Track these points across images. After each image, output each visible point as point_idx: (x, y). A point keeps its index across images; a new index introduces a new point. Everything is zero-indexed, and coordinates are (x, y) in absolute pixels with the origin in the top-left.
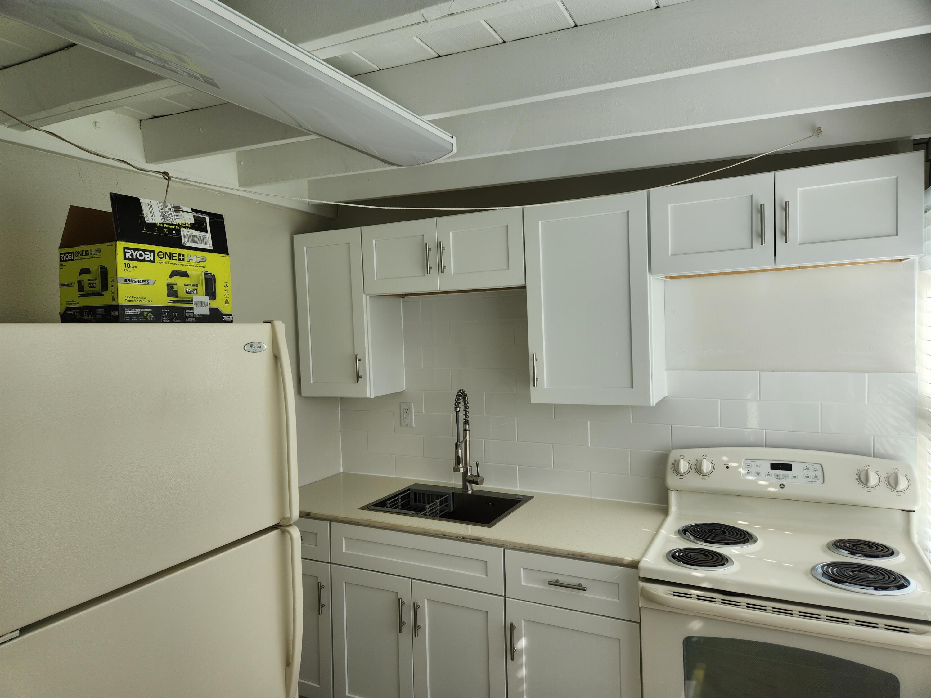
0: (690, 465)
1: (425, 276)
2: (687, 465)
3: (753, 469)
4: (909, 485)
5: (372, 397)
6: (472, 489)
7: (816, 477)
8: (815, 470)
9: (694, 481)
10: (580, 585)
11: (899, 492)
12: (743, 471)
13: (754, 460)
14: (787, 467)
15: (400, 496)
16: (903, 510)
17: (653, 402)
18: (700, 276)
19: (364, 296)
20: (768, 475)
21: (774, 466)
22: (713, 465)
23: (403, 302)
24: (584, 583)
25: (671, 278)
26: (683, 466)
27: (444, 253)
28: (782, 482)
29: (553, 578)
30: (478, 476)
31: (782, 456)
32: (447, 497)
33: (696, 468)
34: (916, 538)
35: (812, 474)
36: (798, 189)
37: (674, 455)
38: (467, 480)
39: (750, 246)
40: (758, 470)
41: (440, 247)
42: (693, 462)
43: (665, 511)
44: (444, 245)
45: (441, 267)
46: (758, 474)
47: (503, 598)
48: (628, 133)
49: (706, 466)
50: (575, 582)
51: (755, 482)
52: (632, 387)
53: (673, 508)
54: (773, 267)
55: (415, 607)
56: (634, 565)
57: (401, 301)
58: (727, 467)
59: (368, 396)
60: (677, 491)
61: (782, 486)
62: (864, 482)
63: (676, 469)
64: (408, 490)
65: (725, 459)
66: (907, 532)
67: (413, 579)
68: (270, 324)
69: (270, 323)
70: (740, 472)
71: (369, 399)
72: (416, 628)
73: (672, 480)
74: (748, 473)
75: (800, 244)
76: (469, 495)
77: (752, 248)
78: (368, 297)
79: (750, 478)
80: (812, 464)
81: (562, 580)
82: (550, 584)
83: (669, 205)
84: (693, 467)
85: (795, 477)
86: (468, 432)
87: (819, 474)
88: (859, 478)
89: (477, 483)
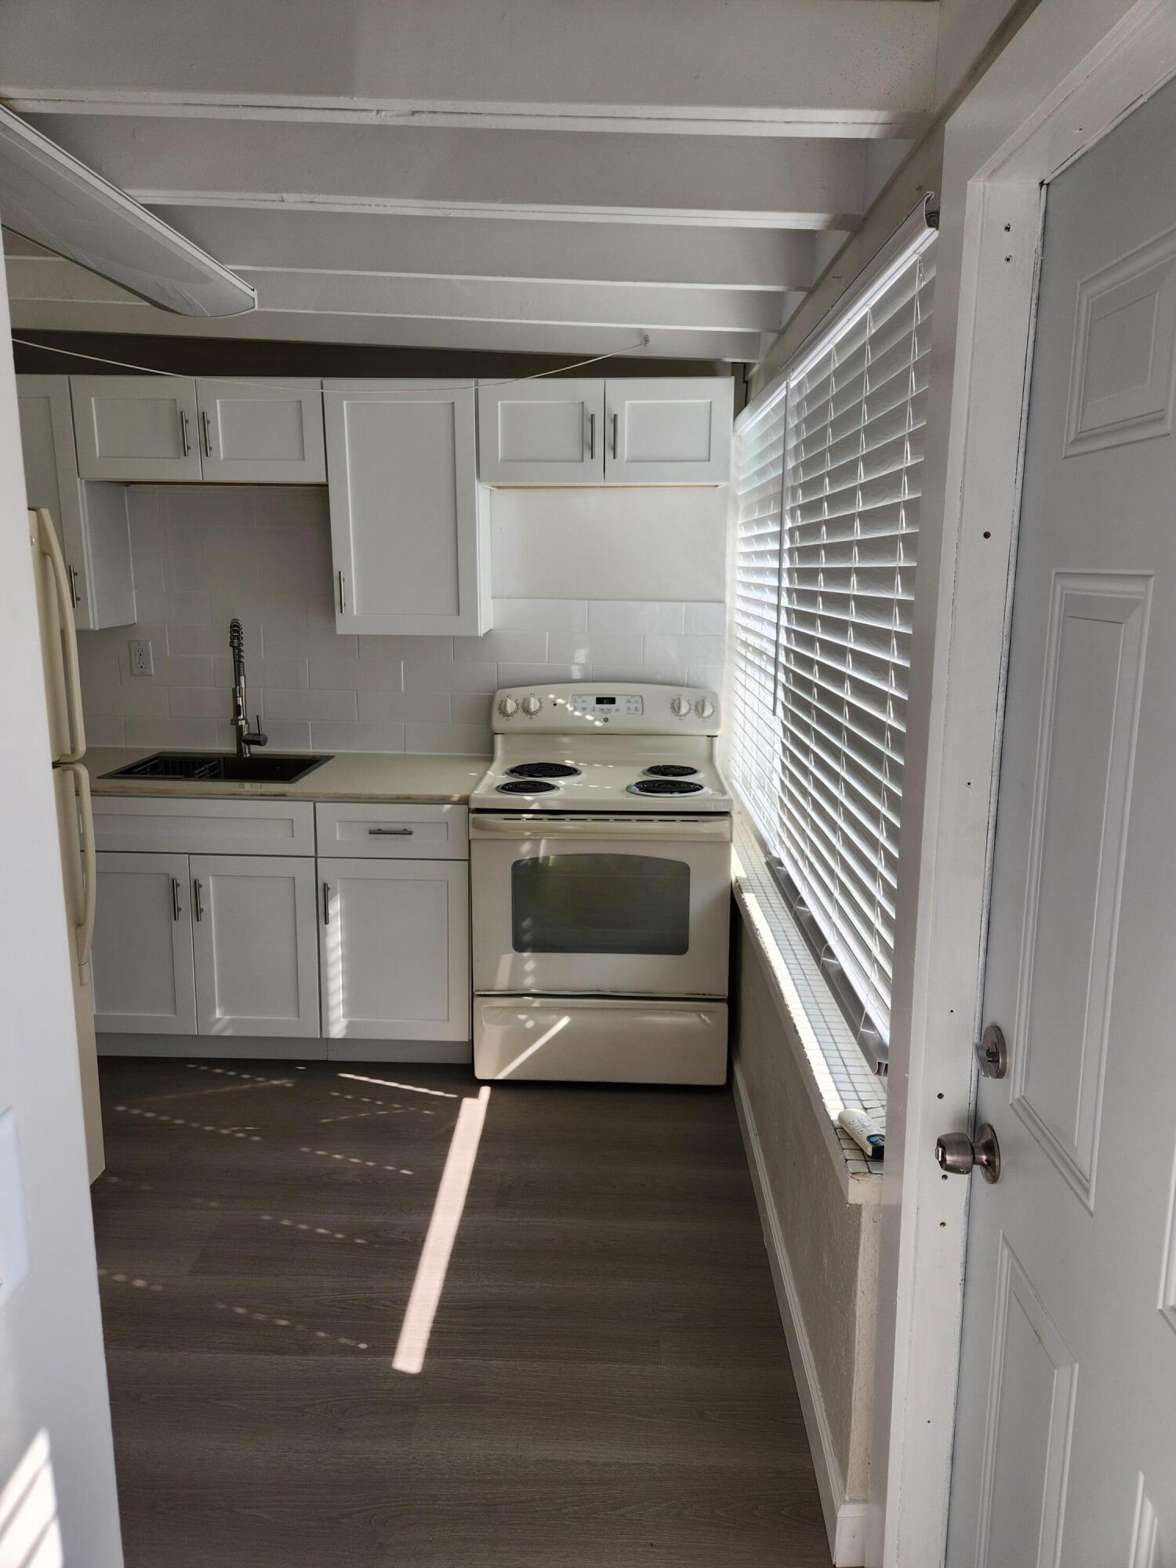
0: (517, 705)
1: (179, 458)
2: (515, 705)
3: (580, 705)
4: (714, 711)
5: (97, 629)
6: (249, 752)
7: (636, 709)
8: (636, 702)
9: (521, 722)
10: (405, 830)
11: (705, 718)
12: (570, 708)
13: (580, 696)
14: (612, 701)
15: (149, 765)
16: (708, 736)
17: (481, 632)
18: (529, 487)
19: (78, 480)
20: (594, 710)
21: (600, 701)
22: (541, 703)
23: (128, 492)
24: (409, 827)
25: (498, 487)
26: (510, 706)
27: (210, 428)
28: (606, 716)
29: (375, 827)
30: (259, 734)
31: (606, 690)
32: (214, 765)
33: (523, 707)
34: (718, 763)
35: (632, 706)
36: (627, 402)
37: (501, 694)
38: (242, 740)
39: (580, 459)
40: (584, 706)
41: (204, 420)
42: (520, 701)
43: (489, 757)
44: (209, 417)
45: (206, 448)
46: (584, 709)
47: (313, 859)
48: (459, 316)
49: (534, 705)
50: (400, 827)
51: (583, 717)
52: (459, 614)
53: (499, 752)
54: (602, 484)
55: (196, 886)
56: (465, 801)
57: (125, 491)
58: (555, 705)
59: (92, 627)
60: (503, 734)
61: (606, 720)
62: (677, 709)
63: (503, 712)
64: (156, 758)
65: (552, 696)
66: (711, 759)
67: (191, 854)
68: (34, 512)
69: (35, 510)
70: (567, 708)
71: (94, 631)
72: (198, 912)
73: (498, 722)
74: (575, 709)
75: (627, 461)
76: (246, 758)
77: (582, 461)
78: (83, 481)
79: (577, 713)
80: (633, 696)
81: (384, 827)
82: (371, 833)
83: (499, 402)
84: (520, 705)
85: (617, 710)
86: (242, 678)
87: (639, 706)
88: (673, 707)
89: (258, 743)
